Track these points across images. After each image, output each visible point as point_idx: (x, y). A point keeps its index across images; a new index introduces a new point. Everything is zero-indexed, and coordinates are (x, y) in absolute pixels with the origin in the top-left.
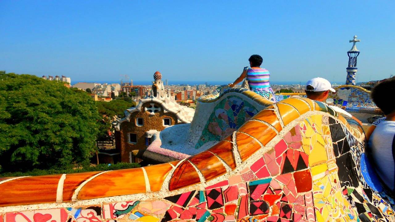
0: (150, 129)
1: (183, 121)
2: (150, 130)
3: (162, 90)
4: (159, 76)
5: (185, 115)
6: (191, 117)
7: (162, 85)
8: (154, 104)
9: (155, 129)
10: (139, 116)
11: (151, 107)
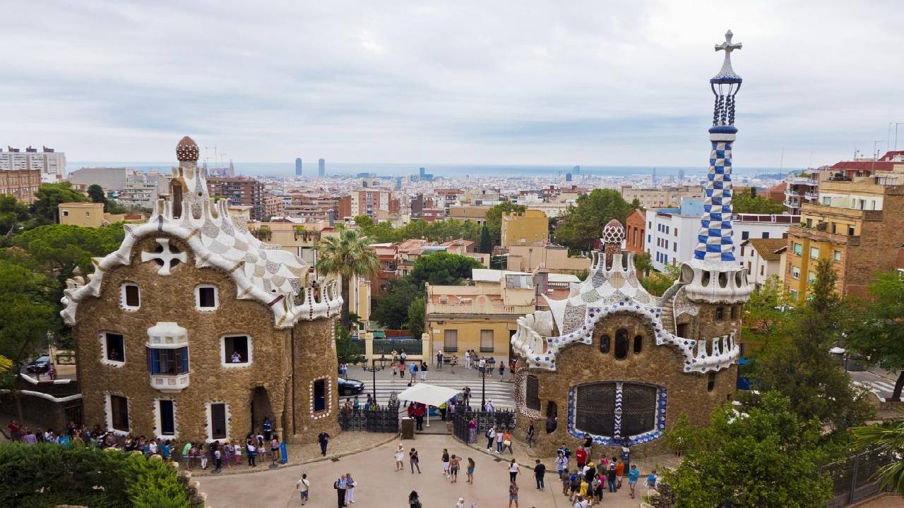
0: (158, 320)
1: (251, 295)
2: (158, 323)
3: (200, 194)
4: (190, 152)
5: (268, 275)
6: (285, 279)
7: (198, 181)
8: (167, 240)
9: (172, 320)
10: (127, 279)
11: (159, 249)
